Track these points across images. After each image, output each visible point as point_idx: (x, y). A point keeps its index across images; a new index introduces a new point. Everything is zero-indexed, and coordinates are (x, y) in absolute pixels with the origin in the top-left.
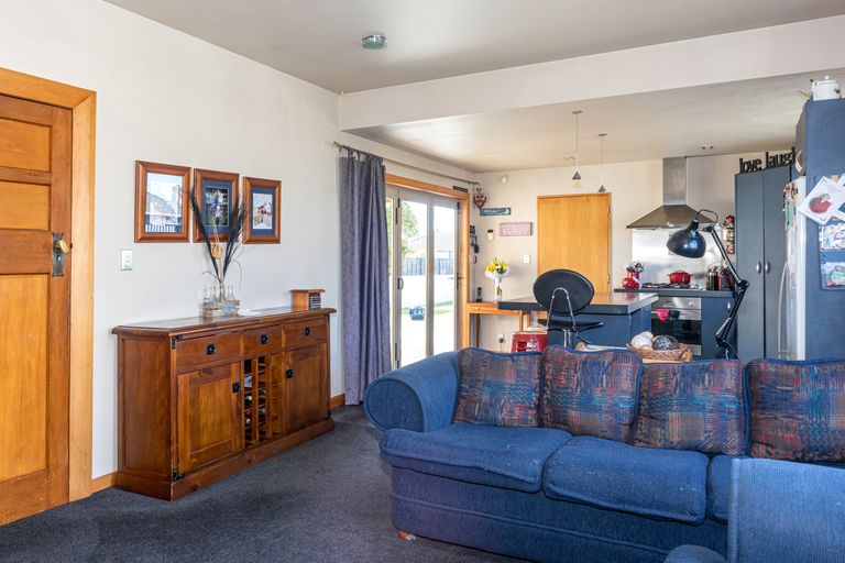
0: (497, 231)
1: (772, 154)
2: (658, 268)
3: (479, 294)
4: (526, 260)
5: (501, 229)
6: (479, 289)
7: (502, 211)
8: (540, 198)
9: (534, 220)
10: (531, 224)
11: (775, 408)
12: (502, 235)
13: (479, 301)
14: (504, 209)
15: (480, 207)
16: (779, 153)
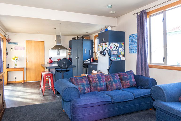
0: (14, 49)
1: (78, 37)
2: (55, 58)
3: (8, 66)
4: (23, 56)
5: (15, 48)
6: (8, 64)
7: (15, 43)
8: (26, 41)
9: (25, 46)
10: (24, 47)
11: (125, 80)
12: (15, 50)
13: (8, 68)
14: (16, 43)
15: (8, 42)
16: (80, 37)
